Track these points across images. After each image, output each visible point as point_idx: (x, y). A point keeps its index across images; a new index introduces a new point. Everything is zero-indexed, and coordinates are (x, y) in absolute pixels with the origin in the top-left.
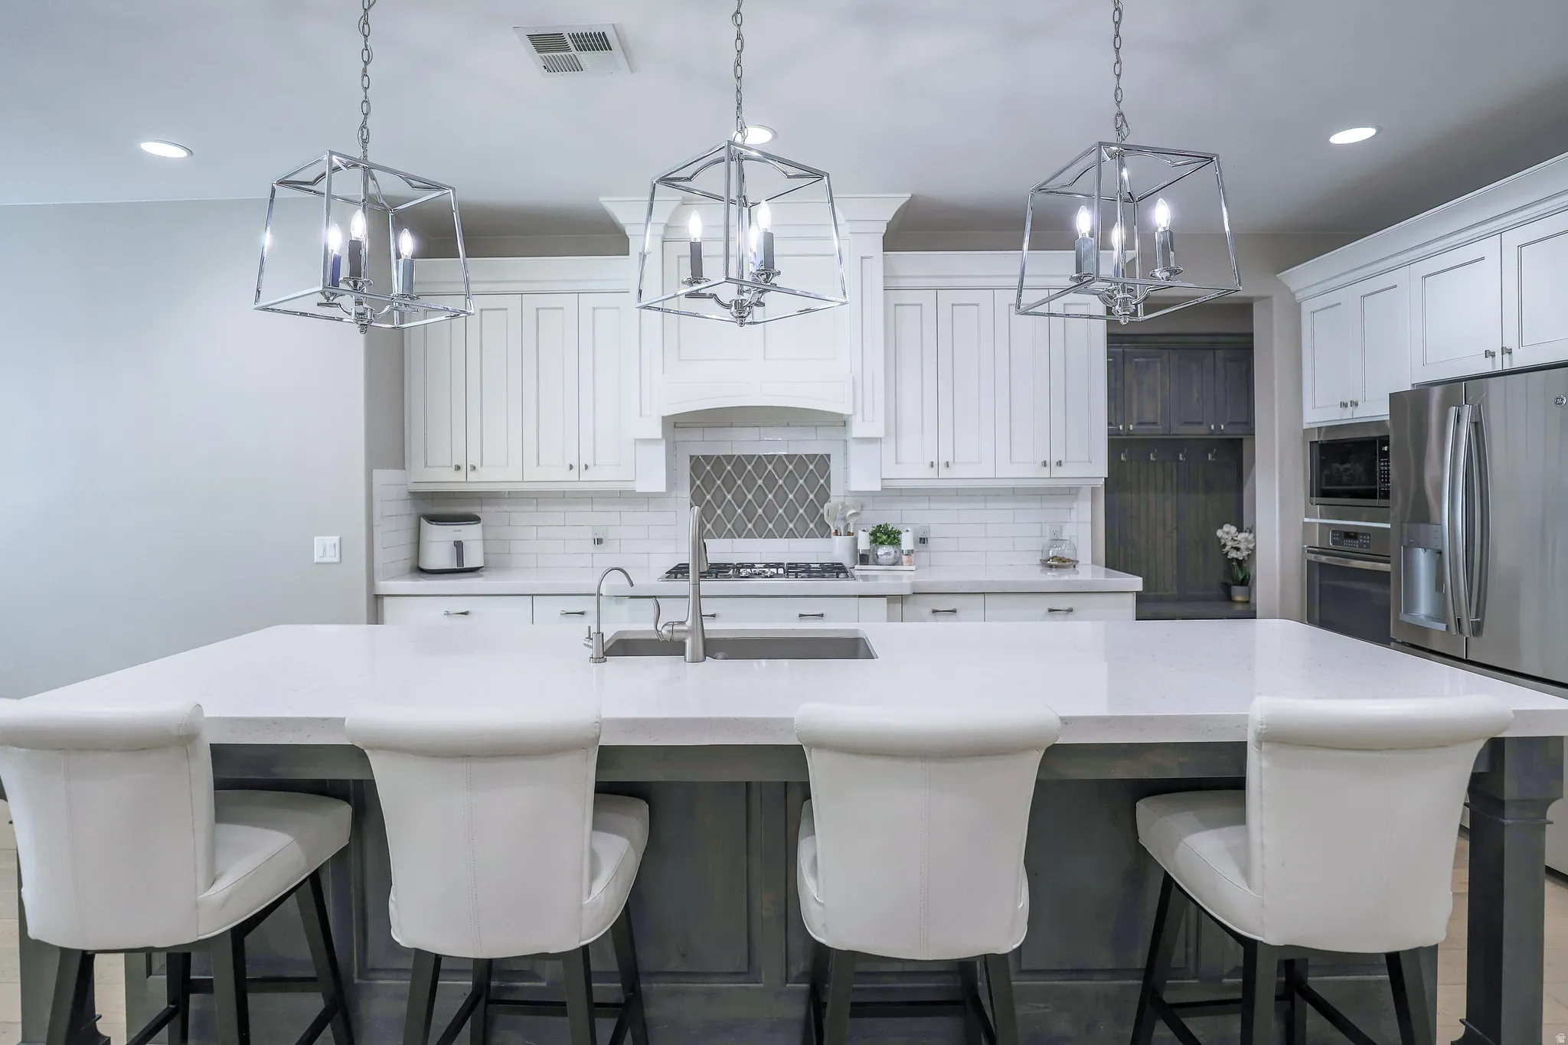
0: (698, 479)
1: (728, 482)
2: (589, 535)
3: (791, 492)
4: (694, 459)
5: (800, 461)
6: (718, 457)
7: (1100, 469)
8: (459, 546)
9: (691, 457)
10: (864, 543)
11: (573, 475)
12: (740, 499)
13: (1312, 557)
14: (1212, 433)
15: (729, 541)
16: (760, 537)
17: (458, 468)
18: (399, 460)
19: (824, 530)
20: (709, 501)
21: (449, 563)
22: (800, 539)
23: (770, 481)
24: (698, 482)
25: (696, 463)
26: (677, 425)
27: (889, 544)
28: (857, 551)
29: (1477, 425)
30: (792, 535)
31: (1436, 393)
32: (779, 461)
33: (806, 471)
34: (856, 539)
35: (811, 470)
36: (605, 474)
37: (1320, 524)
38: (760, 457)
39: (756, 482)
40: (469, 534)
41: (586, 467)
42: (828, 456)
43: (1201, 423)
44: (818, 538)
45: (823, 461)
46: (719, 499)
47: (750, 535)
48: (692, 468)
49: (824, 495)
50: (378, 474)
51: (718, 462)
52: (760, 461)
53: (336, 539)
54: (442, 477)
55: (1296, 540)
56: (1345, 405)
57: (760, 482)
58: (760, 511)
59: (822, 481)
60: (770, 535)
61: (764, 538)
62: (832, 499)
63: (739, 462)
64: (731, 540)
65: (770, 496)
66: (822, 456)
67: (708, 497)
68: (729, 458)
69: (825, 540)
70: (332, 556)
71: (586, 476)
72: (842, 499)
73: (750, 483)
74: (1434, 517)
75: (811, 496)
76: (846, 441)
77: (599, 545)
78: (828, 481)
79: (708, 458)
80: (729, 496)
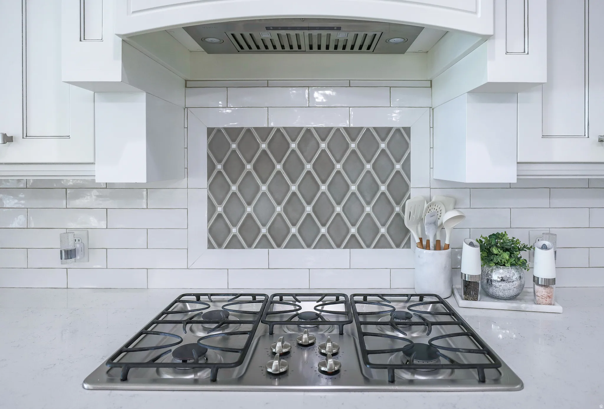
0: (219, 162)
1: (263, 167)
3: (353, 182)
4: (214, 132)
5: (366, 137)
6: (248, 131)
9: (210, 130)
10: (470, 263)
12: (279, 192)
16: (309, 246)
19: (402, 239)
20: (234, 194)
22: (366, 251)
23: (324, 166)
24: (219, 167)
25: (216, 139)
26: (189, 84)
27: (512, 265)
30: (354, 244)
32: (337, 137)
33: (376, 151)
35: (383, 151)
38: (308, 130)
39: (303, 167)
42: (408, 130)
44: (392, 248)
45: (401, 138)
46: (250, 191)
47: (293, 244)
48: (210, 146)
49: (401, 187)
51: (248, 138)
52: (309, 137)
57: (309, 167)
58: (309, 209)
59: (398, 167)
60: (324, 244)
61: (315, 248)
62: (413, 192)
63: (278, 138)
64: (266, 250)
65: (324, 188)
66: (398, 130)
67: (234, 188)
68: (264, 131)
69: (402, 251)
72: (426, 193)
73: (294, 169)
75: (383, 188)
76: (432, 109)
77: (71, 263)
78: (407, 166)
79: (233, 132)
80: (264, 188)
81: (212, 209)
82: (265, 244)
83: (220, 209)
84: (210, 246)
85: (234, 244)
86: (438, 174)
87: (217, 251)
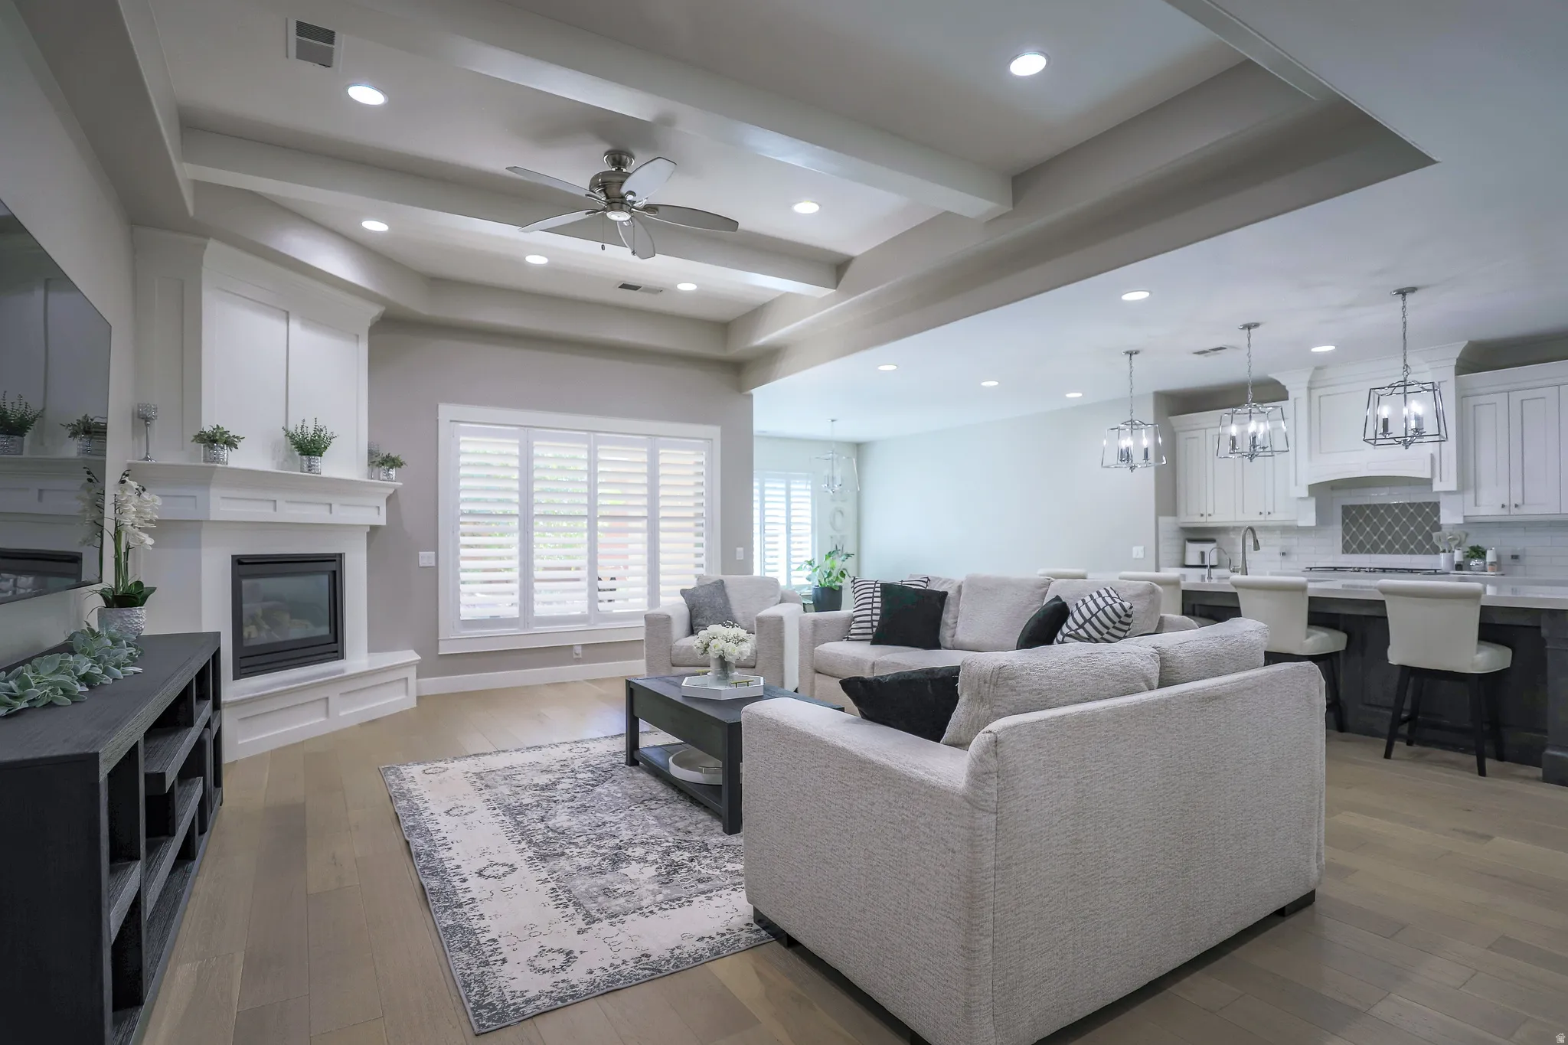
0: (1347, 518)
1: (1368, 520)
2: (1277, 550)
3: (1412, 526)
4: (1345, 507)
5: (1420, 507)
6: (1359, 506)
8: (1203, 554)
9: (1343, 506)
10: (1458, 557)
11: (1262, 518)
12: (1375, 530)
15: (1367, 556)
16: (1390, 553)
17: (1202, 515)
18: (1174, 512)
19: (1434, 549)
20: (1354, 531)
21: (1198, 563)
22: (1418, 555)
23: (1397, 519)
24: (1347, 521)
25: (1346, 510)
27: (1478, 558)
28: (1453, 562)
30: (1413, 552)
32: (1403, 507)
33: (1423, 512)
34: (1453, 556)
35: (1426, 511)
36: (1279, 517)
39: (1387, 520)
40: (1207, 547)
41: (1269, 513)
42: (1433, 502)
44: (1431, 554)
45: (1435, 506)
46: (1361, 530)
47: (1383, 552)
48: (1343, 512)
49: (1435, 527)
50: (1161, 519)
51: (1360, 508)
52: (1389, 508)
53: (1142, 548)
54: (1195, 520)
57: (1389, 520)
58: (1390, 538)
59: (1434, 518)
61: (1393, 554)
62: (1441, 527)
63: (1375, 508)
64: (1369, 555)
65: (1397, 528)
67: (1354, 529)
68: (1368, 506)
69: (1436, 555)
70: (1141, 555)
71: (1269, 518)
72: (1446, 528)
73: (1382, 521)
75: (1427, 528)
77: (1284, 557)
78: (1438, 518)
79: (1354, 507)
80: (1368, 529)
81: (1344, 538)
82: (1368, 552)
83: (1347, 538)
84: (1343, 553)
85: (1354, 552)
86: (1452, 520)
87: (1346, 555)
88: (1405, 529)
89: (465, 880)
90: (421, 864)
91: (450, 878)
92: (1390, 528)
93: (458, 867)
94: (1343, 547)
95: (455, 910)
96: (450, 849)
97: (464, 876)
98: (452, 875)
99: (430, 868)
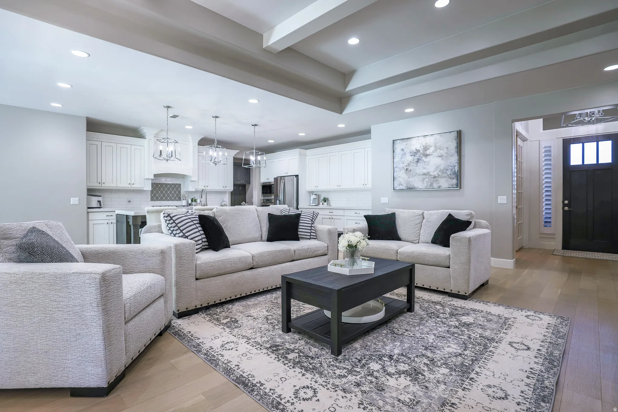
0: (153, 187)
1: (159, 189)
3: (173, 191)
5: (175, 185)
6: (157, 183)
7: (231, 188)
8: (99, 202)
9: (154, 183)
10: (190, 202)
11: (130, 186)
12: (162, 192)
13: (262, 204)
14: (241, 183)
15: (159, 202)
17: (99, 183)
19: (180, 199)
21: (97, 206)
22: (175, 201)
23: (168, 189)
27: (194, 202)
29: (284, 183)
30: (173, 200)
31: (279, 178)
32: (171, 185)
34: (188, 201)
35: (177, 187)
36: (137, 186)
37: (263, 199)
40: (101, 199)
41: (133, 184)
42: (181, 184)
43: (240, 181)
44: (179, 201)
45: (180, 185)
46: (157, 192)
47: (164, 200)
48: (152, 185)
49: (180, 192)
52: (166, 185)
53: (78, 198)
54: (95, 185)
55: (259, 201)
56: (267, 179)
57: (166, 189)
58: (166, 195)
60: (169, 200)
61: (167, 201)
62: (182, 193)
63: (162, 184)
65: (168, 192)
67: (155, 192)
68: (159, 184)
70: (77, 203)
71: (133, 186)
72: (184, 193)
73: (164, 189)
74: (279, 195)
75: (177, 192)
76: (184, 181)
77: (129, 203)
78: (180, 189)
80: (159, 192)
81: (151, 195)
82: (160, 200)
83: (152, 195)
84: (151, 201)
85: (155, 200)
86: (185, 190)
87: (152, 201)
88: (171, 192)
89: (539, 350)
90: (556, 369)
91: (545, 354)
92: (166, 192)
93: (536, 357)
94: (151, 198)
95: (554, 342)
96: (531, 369)
97: (537, 352)
98: (543, 355)
99: (552, 364)
